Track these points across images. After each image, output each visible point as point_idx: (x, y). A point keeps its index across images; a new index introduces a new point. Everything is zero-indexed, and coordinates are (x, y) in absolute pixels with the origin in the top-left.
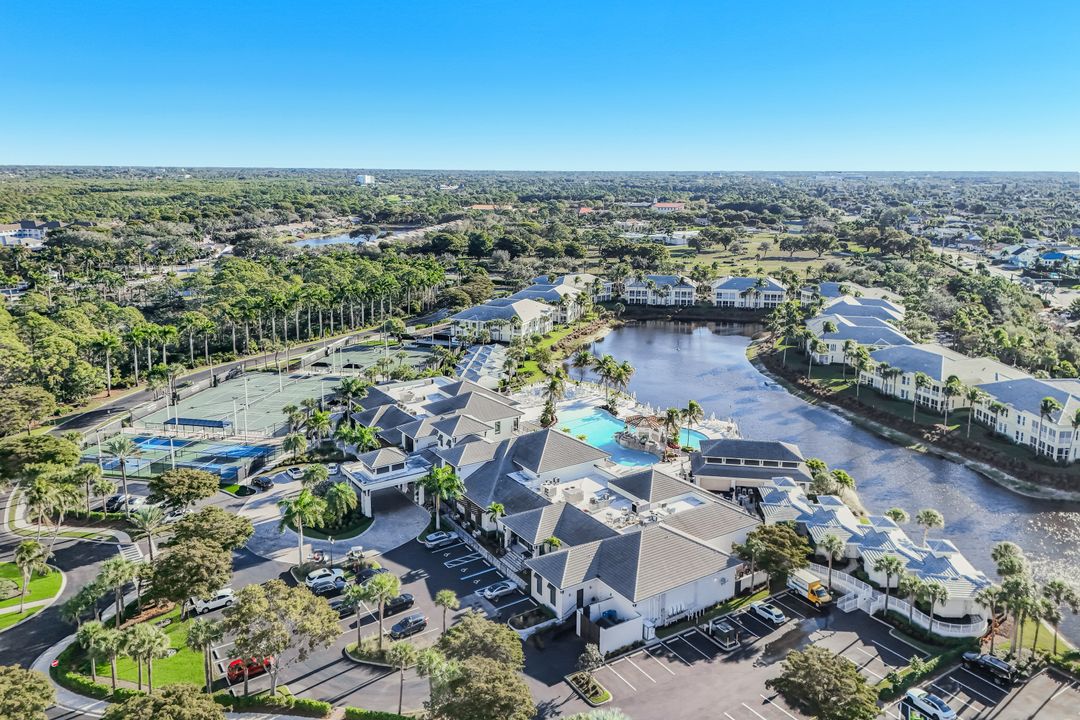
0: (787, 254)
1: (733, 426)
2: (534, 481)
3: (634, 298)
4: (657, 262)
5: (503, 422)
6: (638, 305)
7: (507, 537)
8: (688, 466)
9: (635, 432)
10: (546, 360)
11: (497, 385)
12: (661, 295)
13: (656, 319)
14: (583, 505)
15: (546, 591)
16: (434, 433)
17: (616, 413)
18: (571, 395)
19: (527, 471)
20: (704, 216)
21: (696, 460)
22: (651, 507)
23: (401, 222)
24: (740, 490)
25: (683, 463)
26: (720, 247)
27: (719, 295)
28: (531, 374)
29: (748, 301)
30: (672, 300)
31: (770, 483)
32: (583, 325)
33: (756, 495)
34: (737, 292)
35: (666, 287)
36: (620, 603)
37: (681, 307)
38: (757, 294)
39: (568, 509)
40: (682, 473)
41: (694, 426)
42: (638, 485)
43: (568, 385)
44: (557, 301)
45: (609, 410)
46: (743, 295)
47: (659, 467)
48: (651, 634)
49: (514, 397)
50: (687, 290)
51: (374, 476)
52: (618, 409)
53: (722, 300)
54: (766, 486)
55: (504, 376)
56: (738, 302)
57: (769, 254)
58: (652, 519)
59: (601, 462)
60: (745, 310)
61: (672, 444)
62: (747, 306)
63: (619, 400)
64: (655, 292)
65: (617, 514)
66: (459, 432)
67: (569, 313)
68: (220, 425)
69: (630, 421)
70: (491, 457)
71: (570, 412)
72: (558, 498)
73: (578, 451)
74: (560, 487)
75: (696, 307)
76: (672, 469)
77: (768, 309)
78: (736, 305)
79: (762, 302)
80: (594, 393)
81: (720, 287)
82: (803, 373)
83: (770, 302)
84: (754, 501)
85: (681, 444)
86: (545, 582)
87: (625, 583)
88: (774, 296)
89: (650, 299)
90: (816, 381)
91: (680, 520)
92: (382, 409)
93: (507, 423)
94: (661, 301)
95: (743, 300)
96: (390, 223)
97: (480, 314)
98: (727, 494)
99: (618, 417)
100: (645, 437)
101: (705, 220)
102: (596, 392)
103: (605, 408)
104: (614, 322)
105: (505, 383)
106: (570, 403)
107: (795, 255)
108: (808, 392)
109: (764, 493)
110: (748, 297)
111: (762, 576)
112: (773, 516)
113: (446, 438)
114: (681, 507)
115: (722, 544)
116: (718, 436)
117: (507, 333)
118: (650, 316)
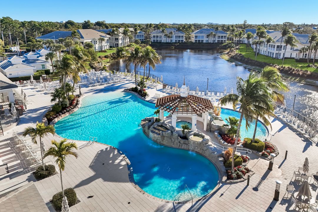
3: (155, 39)
6: (157, 42)
12: (169, 37)
13: (166, 49)
17: (145, 95)
27: (196, 37)
29: (210, 39)
30: (174, 40)
34: (205, 35)
37: (178, 43)
38: (215, 35)
45: (138, 92)
46: (208, 36)
50: (181, 35)
52: (148, 91)
53: (198, 39)
56: (205, 40)
60: (208, 44)
62: (210, 42)
63: (148, 83)
64: (166, 35)
69: (162, 104)
77: (219, 43)
78: (204, 42)
79: (217, 40)
83: (220, 39)
88: (222, 37)
89: (163, 39)
94: (169, 40)
95: (208, 39)
99: (148, 99)
103: (135, 90)
110: (210, 37)
118: (164, 47)
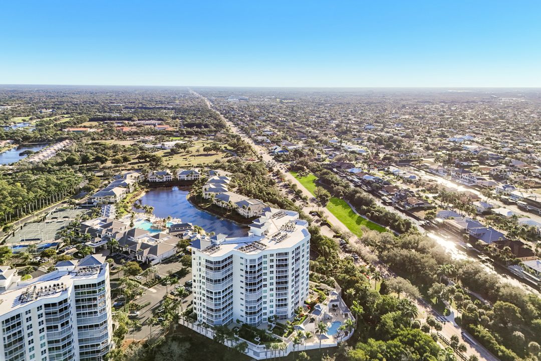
0: (206, 153)
1: (180, 220)
2: (134, 239)
3: (152, 180)
4: (159, 163)
5: (122, 228)
6: (153, 182)
7: (129, 251)
8: (168, 232)
9: (155, 225)
10: (127, 207)
11: (115, 218)
12: (161, 179)
13: (159, 187)
14: (146, 242)
15: (140, 258)
16: (106, 232)
17: (150, 221)
18: (137, 218)
19: (131, 237)
20: (177, 132)
21: (170, 230)
22: (160, 240)
23: (36, 141)
24: (179, 235)
25: (167, 231)
26: (183, 150)
27: (180, 177)
28: (123, 212)
29: (189, 178)
30: (164, 180)
31: (185, 232)
32: (136, 193)
33: (182, 235)
34: (185, 176)
35: (162, 176)
36: (155, 257)
37: (168, 182)
38: (191, 176)
39: (143, 243)
40: (167, 233)
41: (170, 222)
42: (157, 237)
43: (136, 215)
44: (126, 186)
45: (148, 220)
46: (187, 176)
47: (162, 232)
48: (161, 261)
49: (120, 220)
50: (169, 176)
51: (95, 244)
54: (184, 233)
55: (117, 215)
56: (186, 178)
57: (200, 153)
58: (160, 242)
59: (148, 233)
61: (164, 227)
62: (189, 180)
63: (150, 217)
64: (159, 178)
65: (153, 243)
66: (114, 231)
67: (131, 189)
68: (39, 239)
69: (154, 223)
70: (123, 236)
71: (138, 222)
72: (140, 242)
73: (142, 232)
74: (140, 240)
75: (173, 181)
76: (164, 233)
77: (195, 180)
78: (185, 180)
79: (193, 178)
80: (143, 216)
81: (180, 174)
82: (200, 203)
84: (181, 236)
85: (167, 227)
86: (140, 256)
87: (155, 254)
88: (196, 176)
89: (157, 180)
90: (202, 205)
91: (166, 242)
92: (87, 229)
93: (123, 228)
94: (161, 180)
96: (30, 142)
97: (102, 194)
98: (176, 236)
100: (158, 226)
101: (177, 134)
102: (144, 215)
104: (146, 190)
105: (117, 216)
106: (137, 220)
107: (209, 153)
108: (201, 208)
109: (184, 234)
111: (181, 249)
112: (185, 238)
113: (110, 233)
114: (166, 239)
115: (174, 245)
116: (176, 223)
117: (112, 200)
118: (157, 186)
